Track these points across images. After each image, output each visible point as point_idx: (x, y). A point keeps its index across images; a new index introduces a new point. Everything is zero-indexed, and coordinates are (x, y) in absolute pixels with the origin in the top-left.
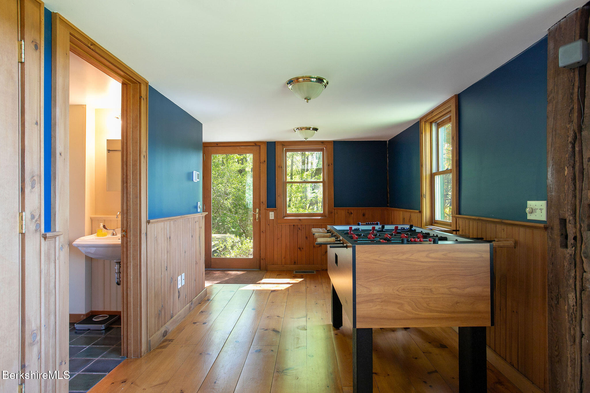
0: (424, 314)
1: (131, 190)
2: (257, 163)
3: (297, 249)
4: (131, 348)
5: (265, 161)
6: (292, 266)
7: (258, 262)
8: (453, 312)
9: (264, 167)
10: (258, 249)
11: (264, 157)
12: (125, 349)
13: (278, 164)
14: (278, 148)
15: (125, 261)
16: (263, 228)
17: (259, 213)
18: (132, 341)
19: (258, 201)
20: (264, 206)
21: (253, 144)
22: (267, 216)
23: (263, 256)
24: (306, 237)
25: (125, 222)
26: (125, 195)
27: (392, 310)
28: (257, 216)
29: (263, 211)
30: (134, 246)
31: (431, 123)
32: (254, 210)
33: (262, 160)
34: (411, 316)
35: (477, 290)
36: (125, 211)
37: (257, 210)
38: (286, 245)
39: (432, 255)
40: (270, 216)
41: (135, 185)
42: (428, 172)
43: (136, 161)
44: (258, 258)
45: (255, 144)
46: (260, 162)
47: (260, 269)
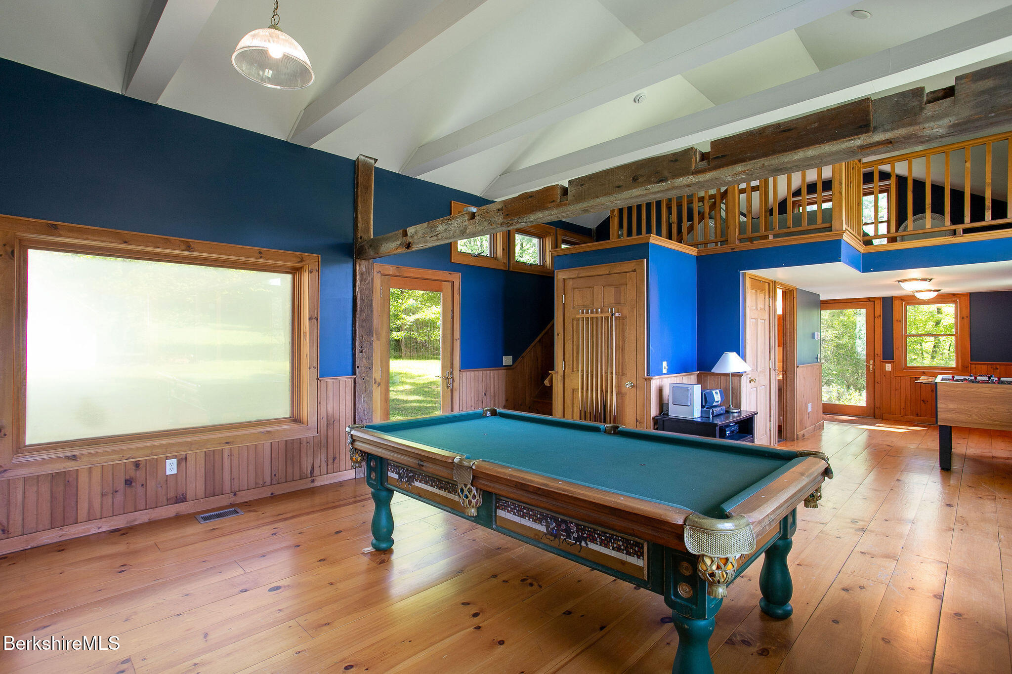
0: (986, 421)
1: (788, 349)
2: (871, 318)
3: (920, 402)
4: (788, 435)
5: (880, 316)
6: (914, 417)
7: (872, 410)
9: (879, 322)
11: (879, 311)
12: (785, 434)
13: (896, 317)
14: (896, 304)
15: (785, 387)
16: (878, 379)
17: (874, 365)
18: (789, 431)
19: (872, 354)
20: (879, 359)
21: (866, 300)
22: (883, 368)
23: (878, 404)
25: (785, 366)
26: (785, 351)
27: (962, 417)
28: (871, 367)
29: (878, 362)
30: (790, 380)
32: (868, 361)
33: (877, 315)
34: (978, 422)
36: (785, 360)
37: (871, 362)
38: (906, 396)
40: (887, 367)
41: (791, 346)
43: (791, 333)
44: (872, 406)
45: (869, 300)
46: (875, 317)
47: (874, 417)
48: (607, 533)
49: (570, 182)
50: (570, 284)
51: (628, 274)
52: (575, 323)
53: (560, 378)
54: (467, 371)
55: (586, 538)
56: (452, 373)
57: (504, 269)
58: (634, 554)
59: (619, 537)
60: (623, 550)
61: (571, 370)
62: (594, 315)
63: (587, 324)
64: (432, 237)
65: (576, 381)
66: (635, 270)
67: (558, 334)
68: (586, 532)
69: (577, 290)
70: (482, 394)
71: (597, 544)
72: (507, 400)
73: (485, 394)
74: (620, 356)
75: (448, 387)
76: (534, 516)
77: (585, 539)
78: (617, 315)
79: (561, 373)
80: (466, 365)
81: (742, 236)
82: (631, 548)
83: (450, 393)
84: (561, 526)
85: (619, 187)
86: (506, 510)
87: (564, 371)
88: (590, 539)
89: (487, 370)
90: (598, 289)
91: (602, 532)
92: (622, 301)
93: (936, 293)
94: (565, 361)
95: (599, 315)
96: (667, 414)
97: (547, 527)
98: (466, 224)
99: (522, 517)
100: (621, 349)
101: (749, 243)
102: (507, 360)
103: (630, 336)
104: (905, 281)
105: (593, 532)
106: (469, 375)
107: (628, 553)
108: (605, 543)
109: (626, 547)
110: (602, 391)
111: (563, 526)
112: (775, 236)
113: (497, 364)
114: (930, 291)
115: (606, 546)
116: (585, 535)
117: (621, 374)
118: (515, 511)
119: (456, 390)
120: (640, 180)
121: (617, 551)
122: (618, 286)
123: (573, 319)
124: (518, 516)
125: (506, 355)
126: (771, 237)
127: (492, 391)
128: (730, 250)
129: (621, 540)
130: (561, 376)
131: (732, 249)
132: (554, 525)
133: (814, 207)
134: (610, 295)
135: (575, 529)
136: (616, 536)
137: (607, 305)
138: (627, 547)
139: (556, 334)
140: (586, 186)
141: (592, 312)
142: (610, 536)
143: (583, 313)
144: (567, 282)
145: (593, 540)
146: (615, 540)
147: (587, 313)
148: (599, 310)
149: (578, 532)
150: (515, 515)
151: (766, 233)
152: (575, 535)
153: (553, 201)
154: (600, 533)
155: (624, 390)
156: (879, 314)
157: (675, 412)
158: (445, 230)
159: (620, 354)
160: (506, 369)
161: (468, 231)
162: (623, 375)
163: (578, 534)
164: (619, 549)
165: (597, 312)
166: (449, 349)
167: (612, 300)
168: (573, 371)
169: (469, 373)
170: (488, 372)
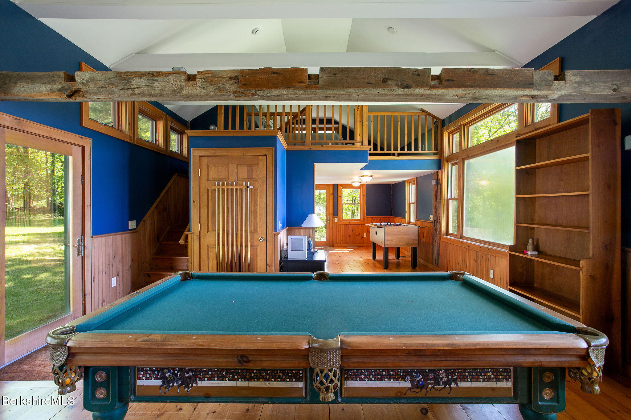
0: (401, 244)
2: (329, 194)
3: (348, 236)
6: (346, 245)
7: (329, 243)
8: (409, 243)
9: (332, 197)
10: (329, 237)
11: (332, 191)
13: (339, 194)
14: (339, 187)
16: (331, 226)
19: (329, 213)
20: (332, 216)
21: (326, 185)
22: (333, 220)
23: (331, 240)
24: (352, 231)
27: (393, 243)
28: (328, 222)
29: (331, 218)
31: (410, 183)
33: (331, 193)
34: (398, 244)
35: (415, 238)
37: (329, 217)
38: (343, 235)
39: (403, 229)
40: (335, 220)
42: (408, 203)
44: (329, 240)
45: (328, 185)
46: (330, 194)
47: (330, 246)
48: (477, 369)
49: (322, 69)
50: (205, 161)
51: (260, 157)
52: (210, 192)
53: (196, 237)
54: (99, 237)
55: (456, 379)
56: (83, 240)
57: (130, 142)
58: (503, 379)
59: (488, 369)
60: (493, 378)
61: (207, 231)
62: (230, 187)
63: (223, 193)
64: (122, 89)
65: (211, 239)
66: (266, 155)
67: (194, 202)
68: (456, 374)
69: (212, 166)
70: (112, 257)
71: (468, 381)
72: (132, 260)
73: (114, 257)
74: (253, 218)
75: (79, 255)
76: (395, 375)
77: (455, 381)
78: (251, 187)
79: (197, 232)
80: (98, 231)
81: (313, 141)
82: (500, 375)
83: (81, 261)
84: (429, 376)
85: (371, 83)
86: (358, 379)
87: (200, 232)
88: (460, 379)
89: (116, 235)
90: (231, 166)
91: (473, 369)
92: (254, 177)
93: (360, 184)
94: (201, 223)
95: (235, 187)
96: (287, 258)
97: (412, 381)
98: (183, 84)
99: (381, 380)
100: (254, 213)
101: (320, 146)
102: (132, 224)
103: (261, 203)
104: (364, 176)
105: (463, 372)
106: (100, 240)
107: (498, 380)
108: (475, 379)
109: (495, 376)
110: (237, 245)
111: (431, 375)
112: (332, 144)
113: (124, 228)
114: (358, 182)
115: (477, 380)
116: (455, 377)
117: (254, 231)
118: (371, 376)
119: (88, 257)
120: (390, 82)
121: (487, 381)
122: (251, 166)
123: (208, 190)
124: (375, 380)
125: (131, 219)
126: (330, 144)
127: (120, 253)
128: (308, 149)
129: (491, 371)
130: (197, 236)
131: (309, 148)
132: (421, 377)
133: (323, 132)
134: (244, 172)
135: (444, 374)
136: (486, 369)
137: (240, 180)
138: (497, 375)
139: (192, 201)
140: (338, 76)
141: (228, 184)
142: (481, 370)
143: (219, 184)
144: (203, 159)
145: (464, 379)
146: (485, 373)
147: (223, 184)
148: (235, 183)
149: (447, 376)
150: (371, 380)
151: (328, 141)
152: (445, 380)
153: (302, 82)
154: (471, 370)
155: (256, 243)
156: (332, 193)
157: (293, 256)
158: (147, 86)
159: (253, 217)
160: (132, 233)
161: (184, 92)
162: (255, 232)
163: (448, 378)
164: (489, 379)
165: (232, 184)
166: (80, 216)
167: (245, 176)
168: (208, 231)
169: (100, 239)
170: (117, 236)
